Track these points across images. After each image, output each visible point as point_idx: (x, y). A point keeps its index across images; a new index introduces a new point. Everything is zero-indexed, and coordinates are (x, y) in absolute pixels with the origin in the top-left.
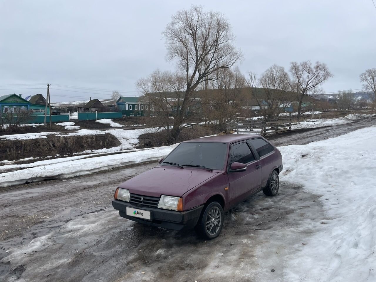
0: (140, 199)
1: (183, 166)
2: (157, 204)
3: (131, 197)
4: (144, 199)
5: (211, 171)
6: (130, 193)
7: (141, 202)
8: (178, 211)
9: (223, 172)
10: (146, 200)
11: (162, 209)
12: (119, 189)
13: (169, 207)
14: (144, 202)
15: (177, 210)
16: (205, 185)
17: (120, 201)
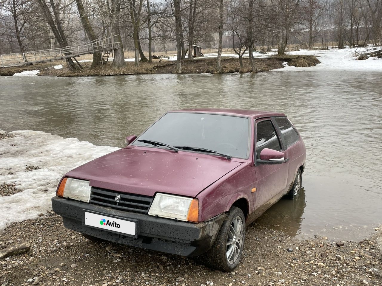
0: (114, 197)
1: (179, 149)
2: (147, 209)
3: (93, 193)
4: (122, 199)
5: (229, 159)
6: (91, 187)
7: (115, 203)
8: (188, 222)
9: (249, 162)
10: (124, 201)
11: (157, 217)
12: (68, 180)
13: (170, 214)
14: (120, 204)
15: (186, 221)
16: (228, 181)
17: (69, 199)
